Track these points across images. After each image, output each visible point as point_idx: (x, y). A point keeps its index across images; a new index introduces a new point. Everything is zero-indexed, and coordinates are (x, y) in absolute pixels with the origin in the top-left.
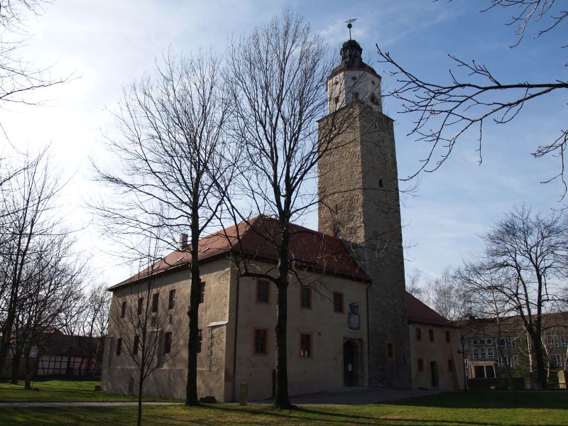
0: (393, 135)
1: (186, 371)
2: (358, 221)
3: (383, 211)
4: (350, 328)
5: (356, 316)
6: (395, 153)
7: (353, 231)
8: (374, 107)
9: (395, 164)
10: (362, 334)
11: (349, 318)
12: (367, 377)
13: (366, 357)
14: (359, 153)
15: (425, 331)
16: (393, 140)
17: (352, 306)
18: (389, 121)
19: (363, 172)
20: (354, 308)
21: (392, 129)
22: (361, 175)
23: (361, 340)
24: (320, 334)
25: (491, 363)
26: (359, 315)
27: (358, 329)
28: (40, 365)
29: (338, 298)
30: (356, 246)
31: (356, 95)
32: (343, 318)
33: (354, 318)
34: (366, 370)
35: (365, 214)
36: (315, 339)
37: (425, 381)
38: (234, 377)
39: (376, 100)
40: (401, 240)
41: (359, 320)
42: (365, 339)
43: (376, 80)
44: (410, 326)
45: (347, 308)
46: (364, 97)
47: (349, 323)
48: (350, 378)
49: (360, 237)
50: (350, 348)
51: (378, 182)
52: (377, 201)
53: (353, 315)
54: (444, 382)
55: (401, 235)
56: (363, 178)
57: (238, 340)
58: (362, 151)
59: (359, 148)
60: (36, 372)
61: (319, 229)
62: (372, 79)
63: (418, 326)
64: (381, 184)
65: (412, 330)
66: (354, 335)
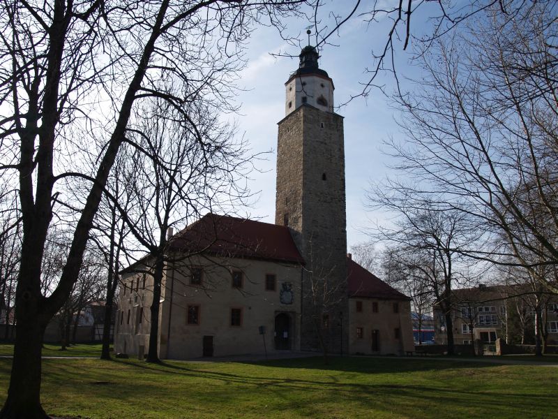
0: (343, 131)
2: (299, 213)
3: (325, 202)
4: (282, 303)
5: (289, 293)
6: (343, 147)
7: (296, 221)
8: (323, 109)
9: (342, 157)
10: (296, 307)
11: (281, 295)
12: (299, 343)
13: (299, 326)
14: (302, 153)
15: (367, 305)
17: (284, 285)
18: (339, 119)
19: (303, 169)
20: (286, 288)
21: (342, 126)
22: (302, 172)
23: (294, 313)
24: (250, 308)
25: (494, 330)
26: (292, 293)
27: (291, 303)
28: (97, 332)
29: (270, 283)
30: (297, 233)
32: (275, 294)
33: (287, 295)
34: (299, 337)
35: (304, 206)
36: (245, 312)
37: (365, 347)
38: (168, 341)
39: (325, 101)
40: (344, 225)
41: (292, 296)
42: (298, 311)
43: (326, 82)
44: (350, 300)
45: (279, 286)
46: (312, 102)
47: (281, 299)
48: (281, 343)
49: (300, 229)
50: (283, 320)
51: (320, 176)
52: (319, 194)
53: (285, 292)
54: (387, 346)
55: (345, 221)
56: (304, 174)
58: (304, 151)
59: (302, 148)
62: (321, 82)
63: (359, 300)
64: (324, 177)
65: (352, 303)
66: (287, 308)
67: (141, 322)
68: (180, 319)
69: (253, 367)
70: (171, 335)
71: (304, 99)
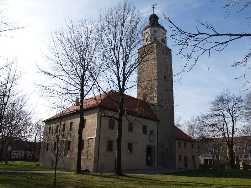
1: (77, 158)
2: (155, 94)
3: (166, 90)
4: (150, 141)
5: (153, 136)
6: (172, 64)
7: (152, 98)
8: (163, 43)
9: (171, 69)
10: (155, 144)
11: (149, 137)
12: (156, 163)
13: (156, 154)
14: (156, 64)
15: (182, 143)
16: (171, 59)
17: (150, 131)
18: (170, 51)
19: (157, 72)
21: (171, 54)
22: (156, 74)
23: (154, 147)
24: (136, 143)
25: (211, 158)
26: (154, 136)
27: (153, 141)
28: (12, 154)
29: (145, 128)
30: (153, 105)
31: (155, 38)
32: (147, 136)
33: (152, 137)
34: (156, 159)
35: (158, 91)
36: (134, 145)
37: (182, 165)
38: (98, 161)
39: (164, 41)
40: (173, 103)
41: (154, 137)
42: (156, 146)
43: (164, 32)
44: (176, 141)
45: (148, 132)
46: (159, 39)
48: (149, 163)
49: (155, 101)
50: (149, 150)
51: (164, 77)
52: (163, 86)
53: (151, 135)
54: (190, 166)
55: (173, 101)
56: (157, 75)
57: (100, 145)
58: (157, 63)
60: (10, 157)
61: (137, 97)
62: (163, 31)
63: (180, 141)
64: (165, 78)
65: (177, 142)
66: (151, 144)
68: (104, 149)
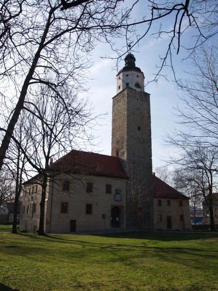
0: (149, 102)
2: (125, 149)
3: (140, 143)
4: (115, 201)
5: (119, 195)
7: (123, 154)
8: (138, 90)
9: (149, 117)
10: (123, 203)
11: (115, 196)
12: (125, 224)
13: (125, 214)
14: (126, 115)
15: (164, 202)
16: (149, 105)
17: (116, 190)
18: (147, 96)
19: (128, 124)
20: (118, 192)
21: (149, 99)
22: (126, 126)
23: (122, 206)
24: (97, 204)
26: (121, 195)
27: (120, 201)
28: (10, 217)
29: (109, 189)
30: (124, 161)
32: (111, 196)
34: (125, 220)
35: (128, 145)
36: (94, 207)
37: (163, 226)
38: (50, 223)
39: (139, 85)
40: (151, 156)
41: (121, 197)
42: (125, 205)
43: (140, 74)
44: (155, 199)
45: (114, 192)
46: (132, 86)
47: (115, 198)
48: (115, 223)
49: (125, 159)
50: (116, 211)
51: (137, 128)
52: (136, 138)
53: (117, 195)
54: (176, 226)
55: (151, 154)
56: (128, 127)
57: (52, 208)
58: (128, 113)
59: (126, 112)
62: (137, 75)
63: (160, 199)
64: (139, 129)
65: (156, 201)
66: (118, 204)
67: (35, 212)
68: (57, 210)
69: (98, 237)
70: (52, 220)
71: (127, 84)
